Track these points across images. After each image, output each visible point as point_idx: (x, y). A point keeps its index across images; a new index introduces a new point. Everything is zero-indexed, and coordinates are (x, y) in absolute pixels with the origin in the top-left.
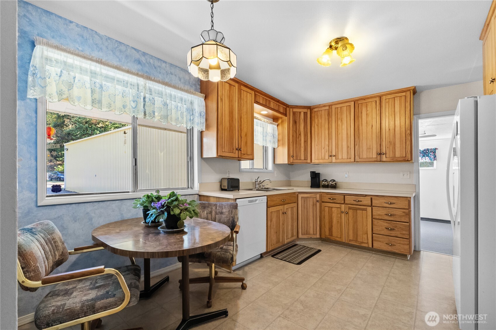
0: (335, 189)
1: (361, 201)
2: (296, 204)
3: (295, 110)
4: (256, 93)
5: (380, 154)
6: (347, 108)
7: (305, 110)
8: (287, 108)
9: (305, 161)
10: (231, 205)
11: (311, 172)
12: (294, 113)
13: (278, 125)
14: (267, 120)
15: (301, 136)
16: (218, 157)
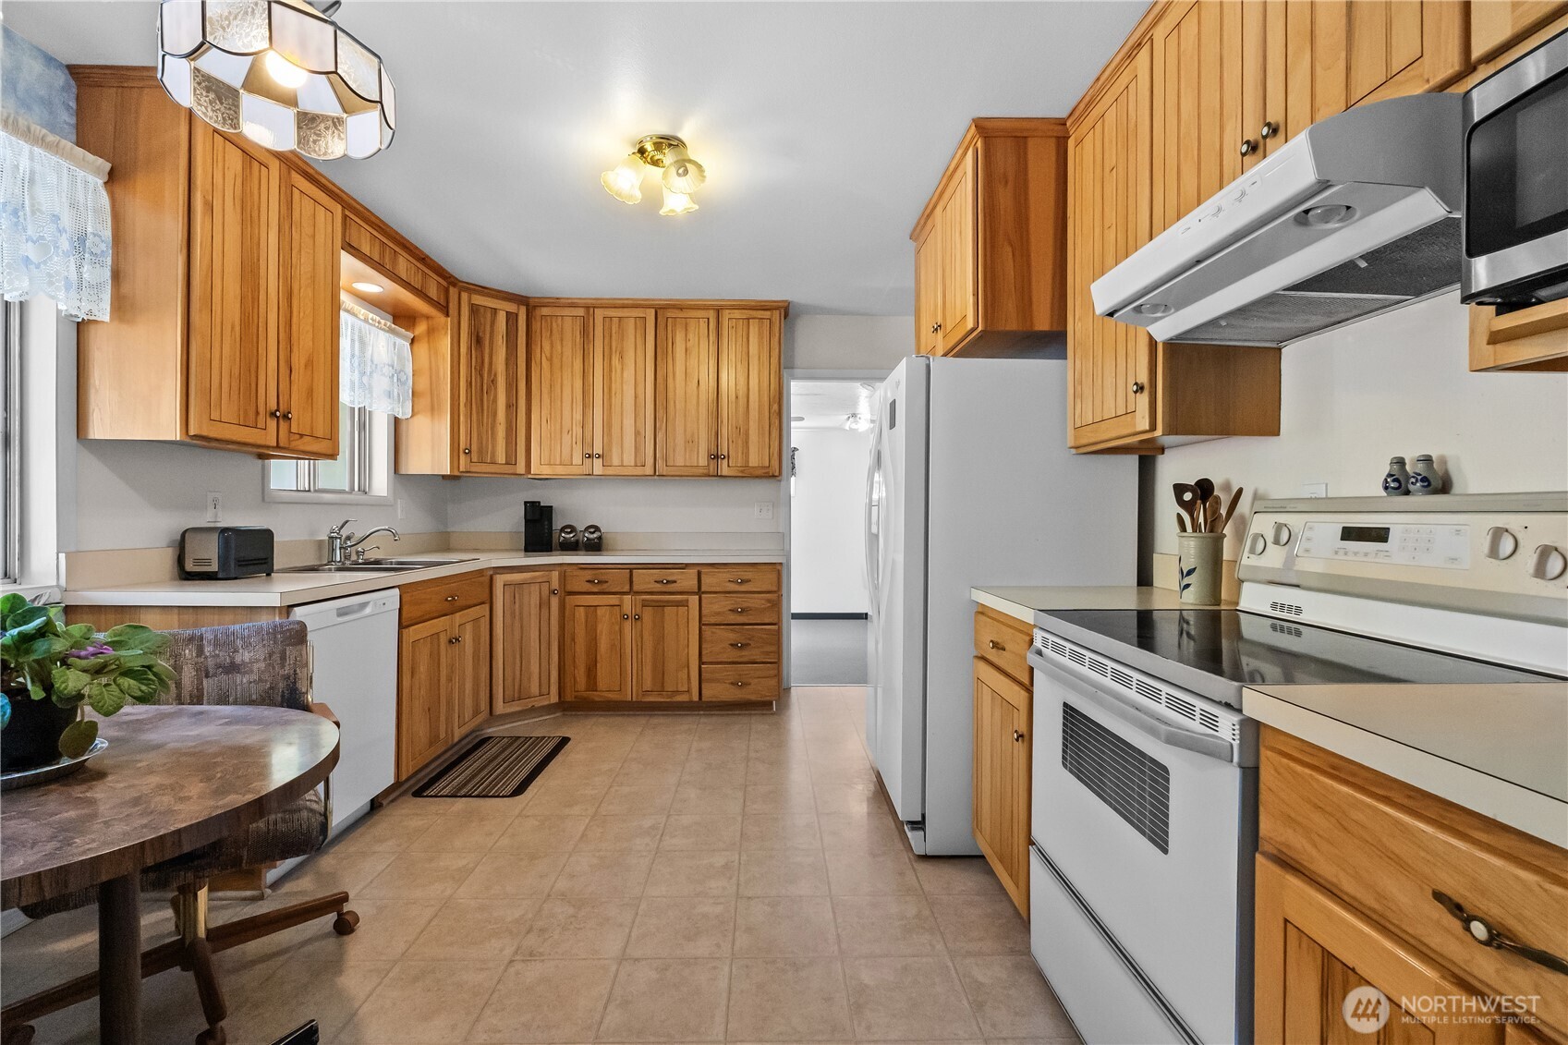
0: (598, 553)
1: (675, 582)
2: (487, 607)
3: (479, 300)
4: (347, 213)
5: (717, 457)
6: (636, 323)
7: (512, 307)
8: (452, 289)
9: (509, 469)
10: (275, 633)
11: (526, 503)
12: (474, 310)
13: (413, 341)
14: (378, 318)
15: (496, 389)
16: (188, 440)
